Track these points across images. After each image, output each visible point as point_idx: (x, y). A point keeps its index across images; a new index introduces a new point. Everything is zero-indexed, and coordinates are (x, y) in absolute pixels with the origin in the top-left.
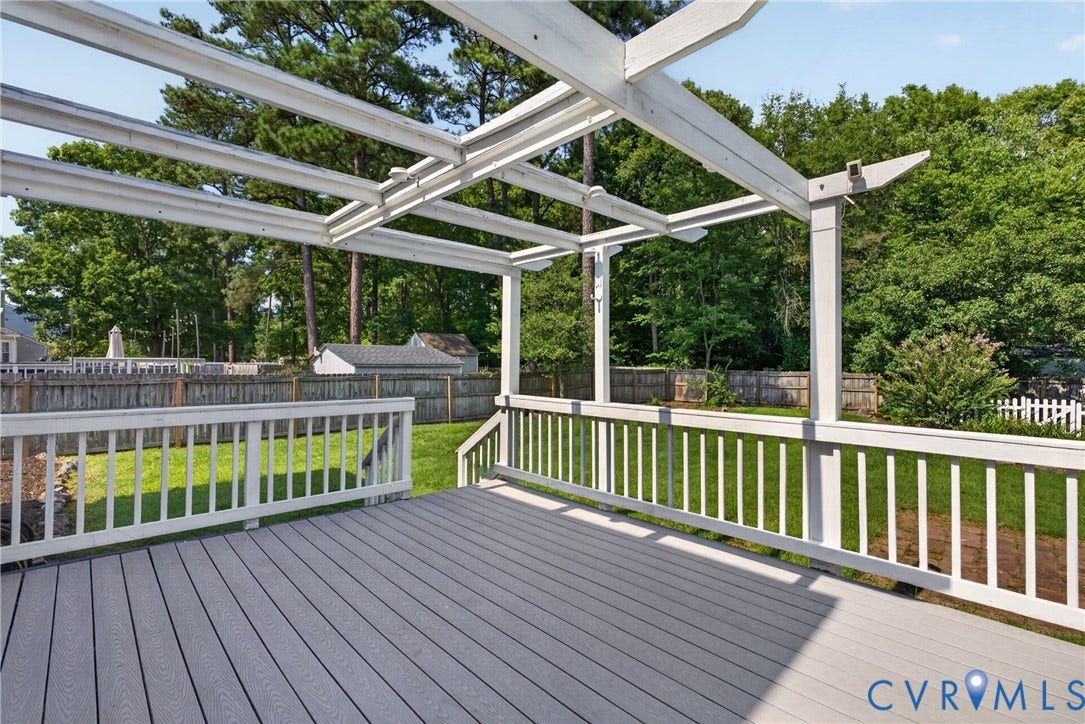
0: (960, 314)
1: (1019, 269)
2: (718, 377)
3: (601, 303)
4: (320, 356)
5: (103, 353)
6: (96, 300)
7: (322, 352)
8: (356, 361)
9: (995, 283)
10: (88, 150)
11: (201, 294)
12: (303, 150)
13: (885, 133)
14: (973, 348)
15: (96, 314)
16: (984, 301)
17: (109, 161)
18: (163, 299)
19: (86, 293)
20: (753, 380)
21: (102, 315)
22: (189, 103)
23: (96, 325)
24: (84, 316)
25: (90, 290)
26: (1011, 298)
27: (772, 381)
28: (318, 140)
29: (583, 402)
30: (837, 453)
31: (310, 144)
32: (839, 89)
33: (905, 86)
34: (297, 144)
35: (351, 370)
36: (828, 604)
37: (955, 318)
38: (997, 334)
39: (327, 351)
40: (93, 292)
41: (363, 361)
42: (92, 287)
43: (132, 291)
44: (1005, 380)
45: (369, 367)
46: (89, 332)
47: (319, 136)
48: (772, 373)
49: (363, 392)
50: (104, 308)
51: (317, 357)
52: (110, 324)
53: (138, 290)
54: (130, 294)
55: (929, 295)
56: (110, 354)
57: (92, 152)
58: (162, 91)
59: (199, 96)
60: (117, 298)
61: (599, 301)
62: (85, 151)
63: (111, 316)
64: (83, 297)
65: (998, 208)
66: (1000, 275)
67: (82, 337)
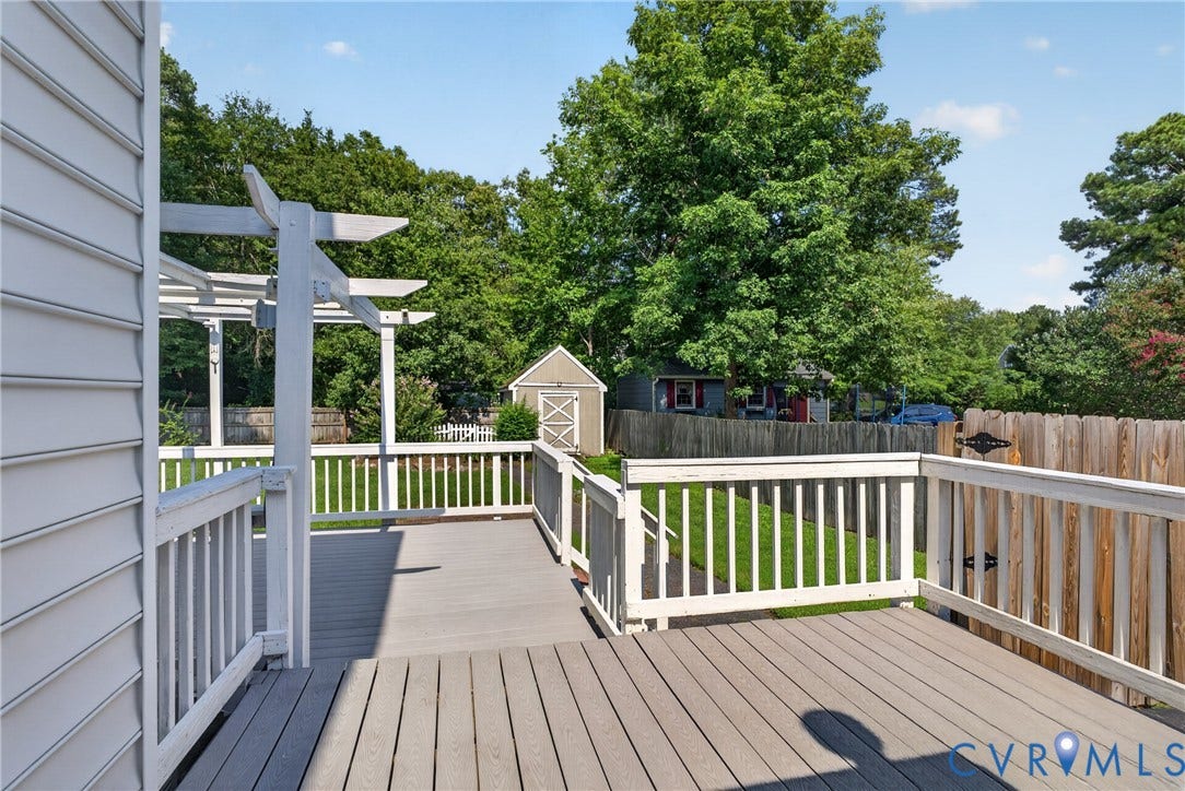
0: (412, 360)
1: (445, 327)
2: (172, 415)
3: (218, 366)
9: (432, 337)
13: (351, 183)
14: (422, 388)
16: (426, 350)
26: (442, 349)
27: (239, 419)
29: (195, 448)
30: (396, 460)
32: (304, 116)
33: (362, 130)
36: (400, 535)
37: (408, 362)
38: (434, 376)
44: (440, 411)
48: (240, 409)
61: (215, 364)
65: (433, 274)
66: (436, 331)
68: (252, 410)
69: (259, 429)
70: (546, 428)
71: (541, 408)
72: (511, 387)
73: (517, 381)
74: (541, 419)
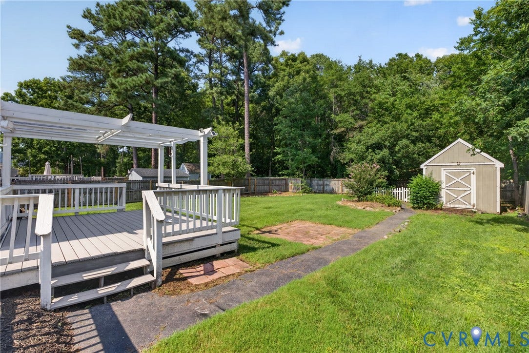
1: (401, 137)
4: (131, 173)
5: (43, 173)
6: (40, 149)
7: (131, 171)
8: (143, 175)
9: (390, 143)
10: (35, 83)
11: (87, 146)
12: (127, 88)
15: (40, 156)
17: (45, 88)
18: (70, 149)
19: (35, 147)
20: (321, 182)
21: (43, 156)
22: (79, 66)
23: (40, 161)
24: (34, 157)
25: (37, 145)
26: (396, 149)
27: (328, 183)
28: (133, 84)
31: (130, 85)
33: (397, 54)
34: (124, 86)
35: (141, 178)
39: (133, 171)
40: (38, 146)
41: (145, 175)
42: (38, 144)
43: (56, 145)
45: (148, 177)
46: (37, 164)
47: (134, 82)
48: (328, 179)
49: (145, 187)
50: (44, 153)
51: (129, 174)
52: (46, 160)
53: (59, 145)
54: (54, 147)
55: (367, 148)
56: (45, 173)
57: (38, 84)
58: (68, 60)
59: (84, 62)
60: (49, 149)
62: (34, 84)
63: (46, 157)
64: (34, 148)
66: (392, 140)
67: (34, 166)
68: (332, 180)
69: (334, 187)
70: (447, 191)
71: (443, 179)
72: (422, 166)
73: (426, 163)
74: (443, 185)
